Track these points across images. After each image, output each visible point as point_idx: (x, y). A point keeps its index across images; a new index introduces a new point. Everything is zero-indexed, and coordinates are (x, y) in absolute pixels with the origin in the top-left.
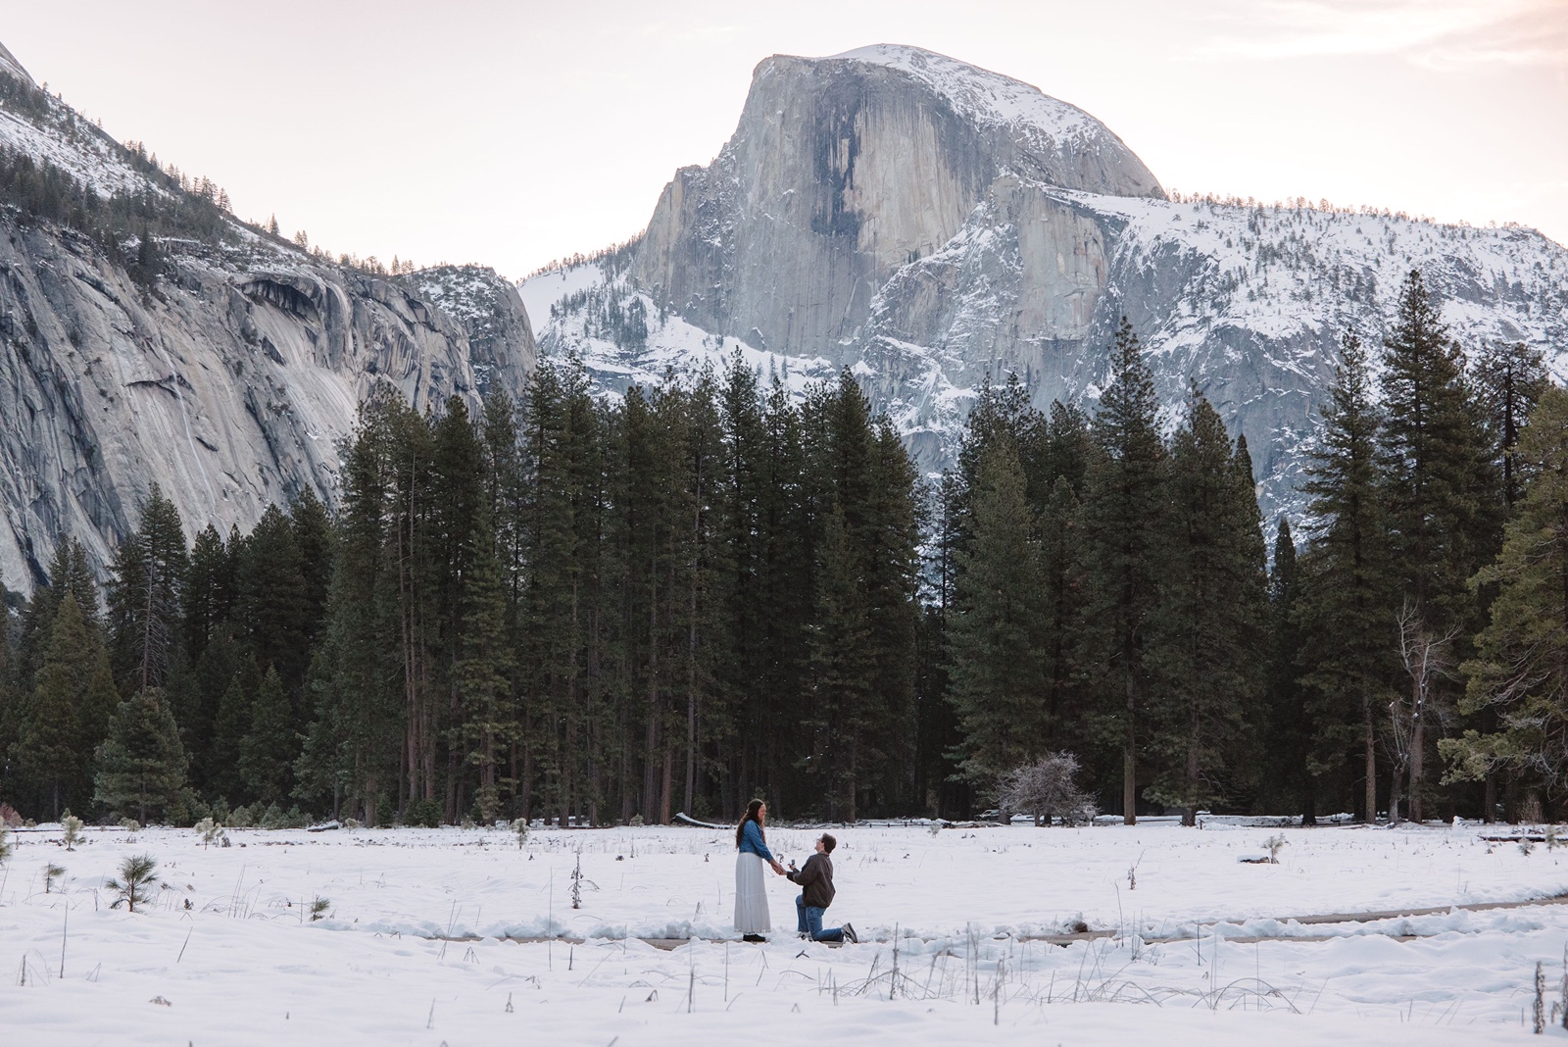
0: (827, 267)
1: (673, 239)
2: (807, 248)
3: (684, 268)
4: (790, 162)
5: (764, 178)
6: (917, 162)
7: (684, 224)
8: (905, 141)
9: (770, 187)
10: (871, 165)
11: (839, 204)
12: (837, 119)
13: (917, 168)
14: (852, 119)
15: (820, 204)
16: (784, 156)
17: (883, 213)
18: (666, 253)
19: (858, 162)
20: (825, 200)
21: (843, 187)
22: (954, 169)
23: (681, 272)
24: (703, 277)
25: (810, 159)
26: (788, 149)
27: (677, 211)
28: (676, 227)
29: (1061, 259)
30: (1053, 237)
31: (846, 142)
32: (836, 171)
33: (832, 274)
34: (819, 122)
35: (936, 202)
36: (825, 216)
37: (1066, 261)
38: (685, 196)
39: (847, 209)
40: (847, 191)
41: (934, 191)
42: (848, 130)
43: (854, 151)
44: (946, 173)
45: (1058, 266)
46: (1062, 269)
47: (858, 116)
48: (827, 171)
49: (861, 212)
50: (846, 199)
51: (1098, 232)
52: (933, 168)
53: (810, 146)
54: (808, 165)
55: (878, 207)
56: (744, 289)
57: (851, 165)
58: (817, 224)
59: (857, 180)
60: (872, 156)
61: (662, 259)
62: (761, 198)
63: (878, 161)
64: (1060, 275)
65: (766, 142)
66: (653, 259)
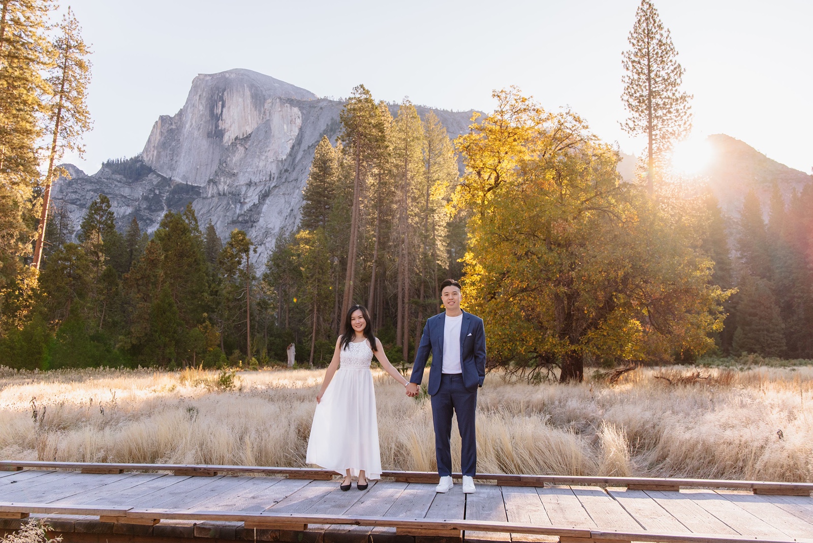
0: (211, 150)
1: (157, 142)
2: (204, 144)
3: (160, 152)
4: (201, 113)
5: (192, 118)
6: (244, 107)
7: (162, 136)
8: (240, 100)
9: (194, 122)
10: (228, 111)
11: (217, 126)
12: (218, 95)
13: (244, 110)
14: (223, 94)
15: (211, 127)
16: (199, 111)
17: (232, 129)
18: (154, 147)
19: (224, 110)
20: (212, 126)
21: (219, 120)
22: (256, 107)
23: (159, 153)
24: (167, 156)
25: (208, 111)
26: (201, 108)
27: (159, 131)
28: (158, 137)
29: (285, 127)
30: (283, 118)
31: (221, 103)
32: (217, 114)
33: (213, 153)
34: (212, 97)
35: (250, 121)
36: (212, 132)
37: (287, 127)
38: (162, 126)
39: (220, 128)
40: (220, 121)
41: (249, 117)
42: (222, 99)
43: (223, 106)
44: (253, 109)
45: (284, 129)
46: (286, 131)
47: (225, 93)
48: (214, 115)
49: (225, 129)
50: (220, 125)
51: (300, 113)
52: (249, 109)
53: (208, 106)
54: (207, 113)
55: (231, 126)
56: (182, 160)
57: (222, 111)
58: (209, 135)
59: (224, 117)
60: (229, 107)
61: (152, 149)
62: (191, 126)
63: (231, 108)
64: (285, 133)
65: (193, 106)
66: (149, 149)
